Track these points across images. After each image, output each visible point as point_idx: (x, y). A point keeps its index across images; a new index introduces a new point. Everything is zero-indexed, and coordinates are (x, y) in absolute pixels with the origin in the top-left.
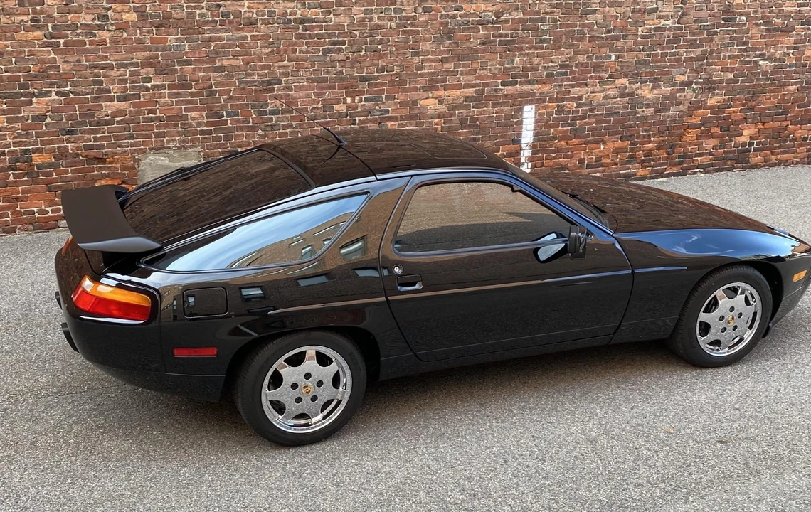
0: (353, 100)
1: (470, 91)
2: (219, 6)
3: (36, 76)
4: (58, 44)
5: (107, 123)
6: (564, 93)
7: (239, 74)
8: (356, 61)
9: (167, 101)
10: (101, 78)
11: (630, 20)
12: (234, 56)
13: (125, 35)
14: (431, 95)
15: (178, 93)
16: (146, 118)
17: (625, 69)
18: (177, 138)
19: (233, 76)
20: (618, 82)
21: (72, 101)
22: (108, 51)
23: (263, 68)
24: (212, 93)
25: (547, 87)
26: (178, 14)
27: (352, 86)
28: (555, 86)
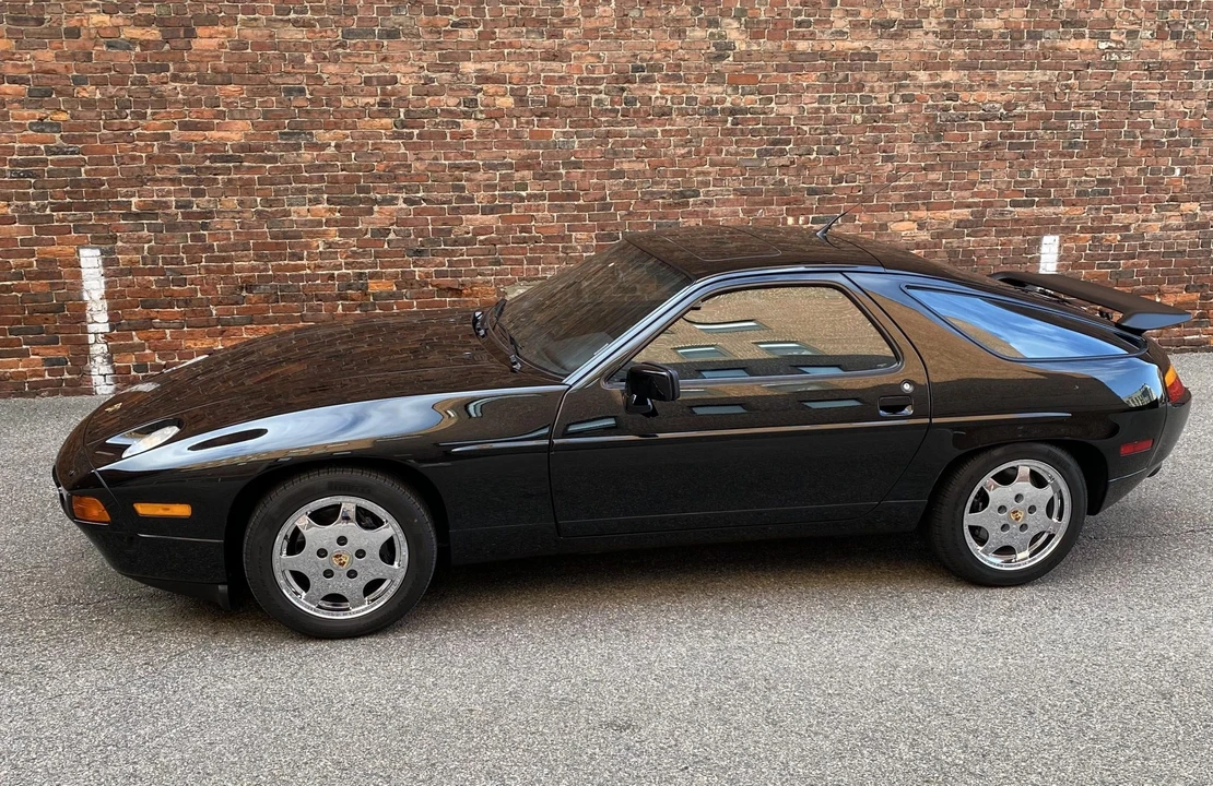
0: (797, 221)
1: (965, 213)
2: (623, 90)
3: (380, 177)
4: (410, 136)
5: (467, 243)
6: (1102, 220)
7: (642, 182)
8: (804, 166)
9: (546, 217)
10: (463, 182)
11: (1204, 119)
12: (638, 158)
13: (497, 126)
14: (907, 216)
15: (562, 206)
16: (518, 238)
17: (1195, 188)
18: (556, 266)
19: (634, 184)
20: (1185, 207)
21: (424, 211)
22: (474, 147)
23: (675, 174)
24: (606, 207)
25: (1077, 211)
26: (569, 99)
27: (796, 201)
28: (1090, 209)
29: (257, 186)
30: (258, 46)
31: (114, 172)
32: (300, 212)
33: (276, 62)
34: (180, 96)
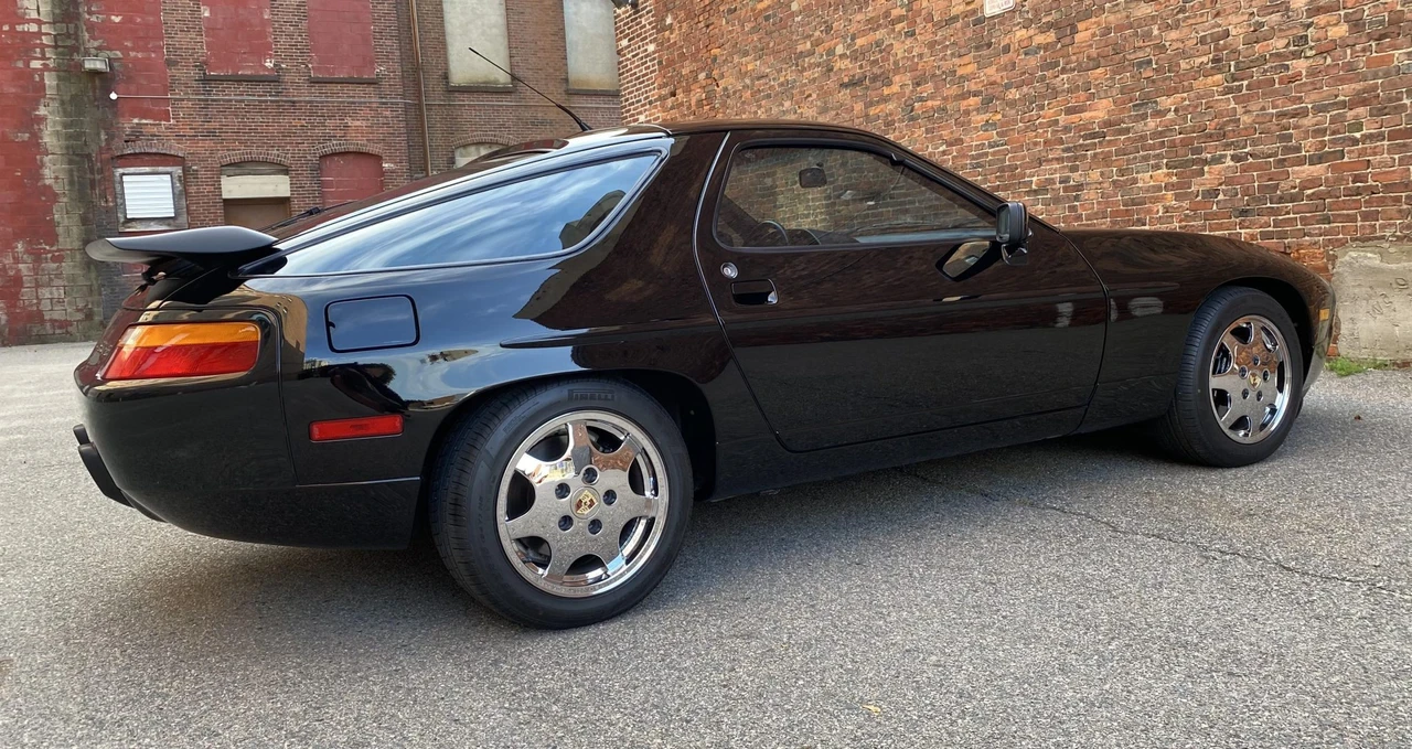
3: (1211, 136)
4: (1239, 88)
5: (1293, 199)
9: (1385, 161)
10: (1290, 131)
13: (1329, 61)
15: (1405, 145)
16: (1349, 189)
18: (1398, 222)
21: (1250, 168)
22: (1304, 89)
29: (1114, 158)
30: (1120, 28)
31: (1024, 157)
32: (1145, 179)
33: (1131, 40)
34: (1066, 86)
